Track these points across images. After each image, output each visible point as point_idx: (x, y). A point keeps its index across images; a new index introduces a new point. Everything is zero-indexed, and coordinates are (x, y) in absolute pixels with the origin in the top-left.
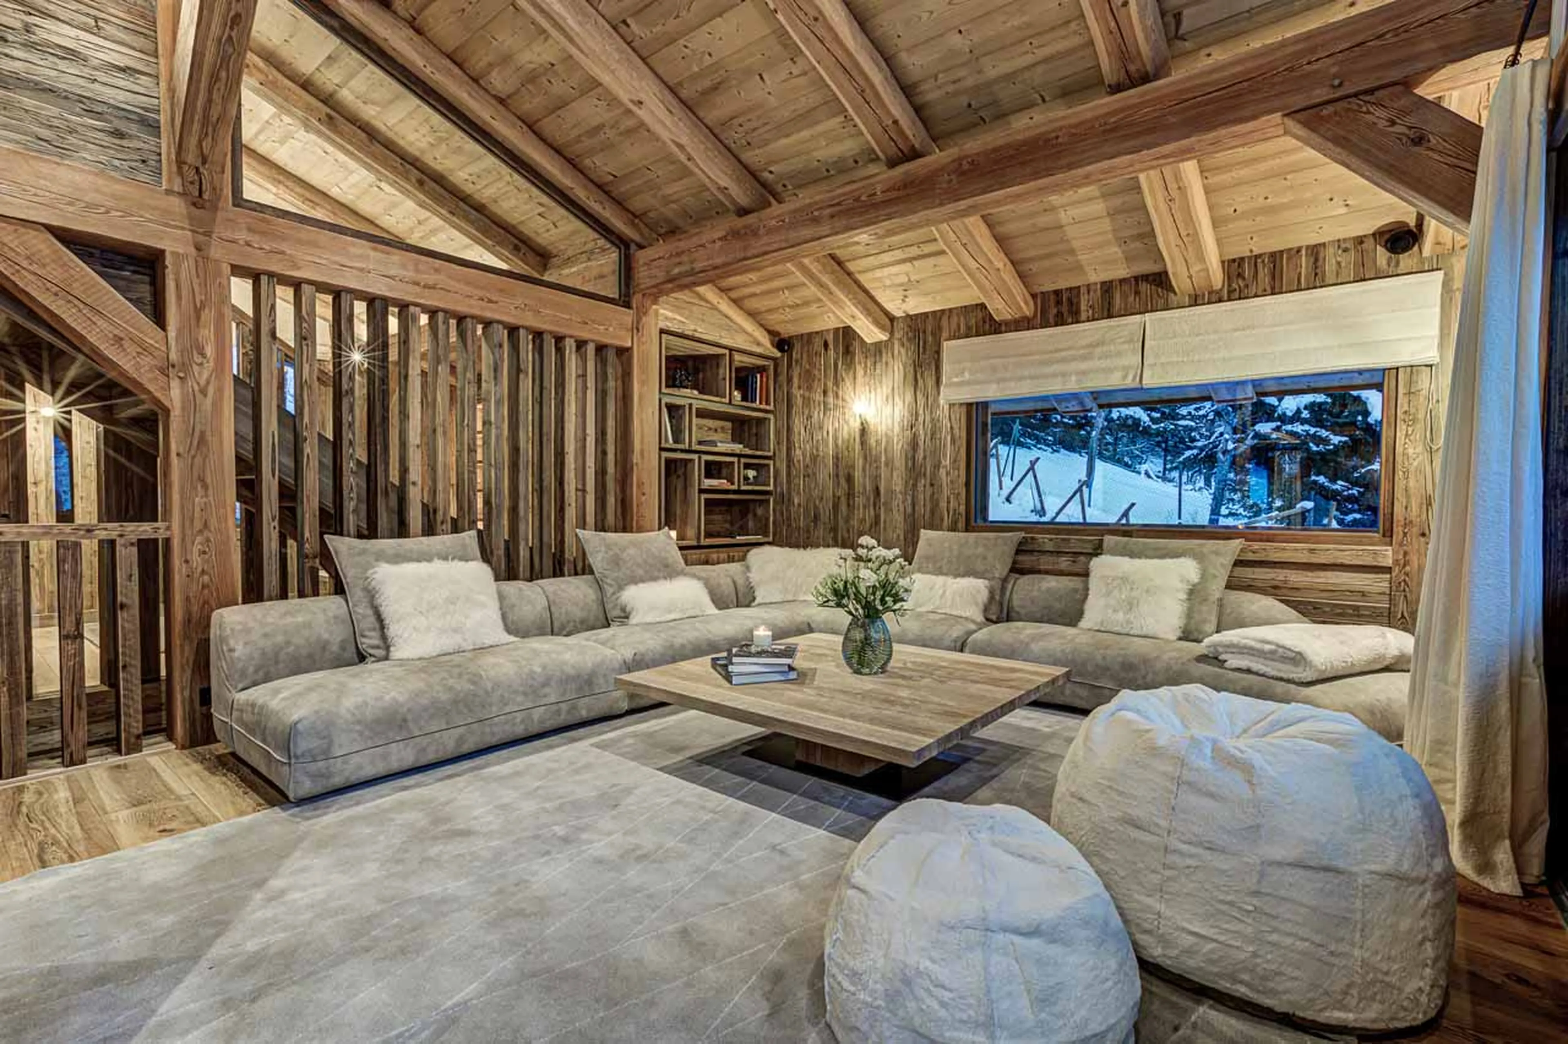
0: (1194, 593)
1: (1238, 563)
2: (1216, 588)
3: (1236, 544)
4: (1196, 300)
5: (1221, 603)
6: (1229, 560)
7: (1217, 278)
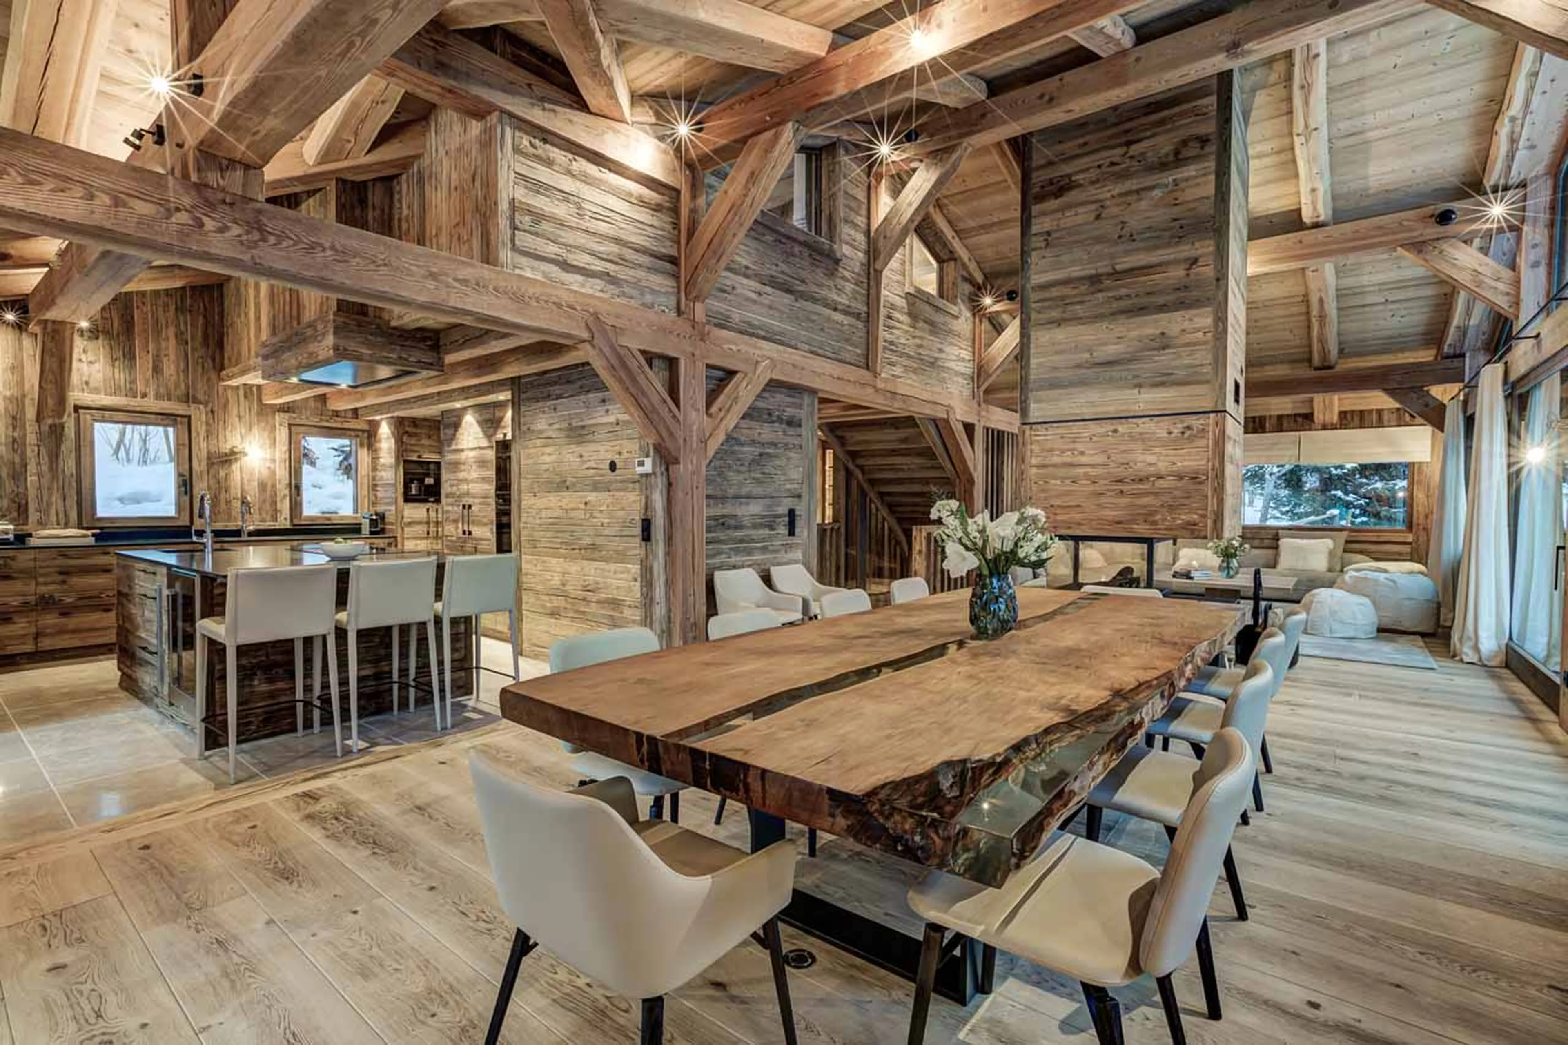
0: (1331, 554)
1: (1347, 542)
2: (1339, 552)
3: (1345, 533)
4: (1324, 427)
5: (1342, 558)
6: (1343, 541)
7: (1336, 419)
